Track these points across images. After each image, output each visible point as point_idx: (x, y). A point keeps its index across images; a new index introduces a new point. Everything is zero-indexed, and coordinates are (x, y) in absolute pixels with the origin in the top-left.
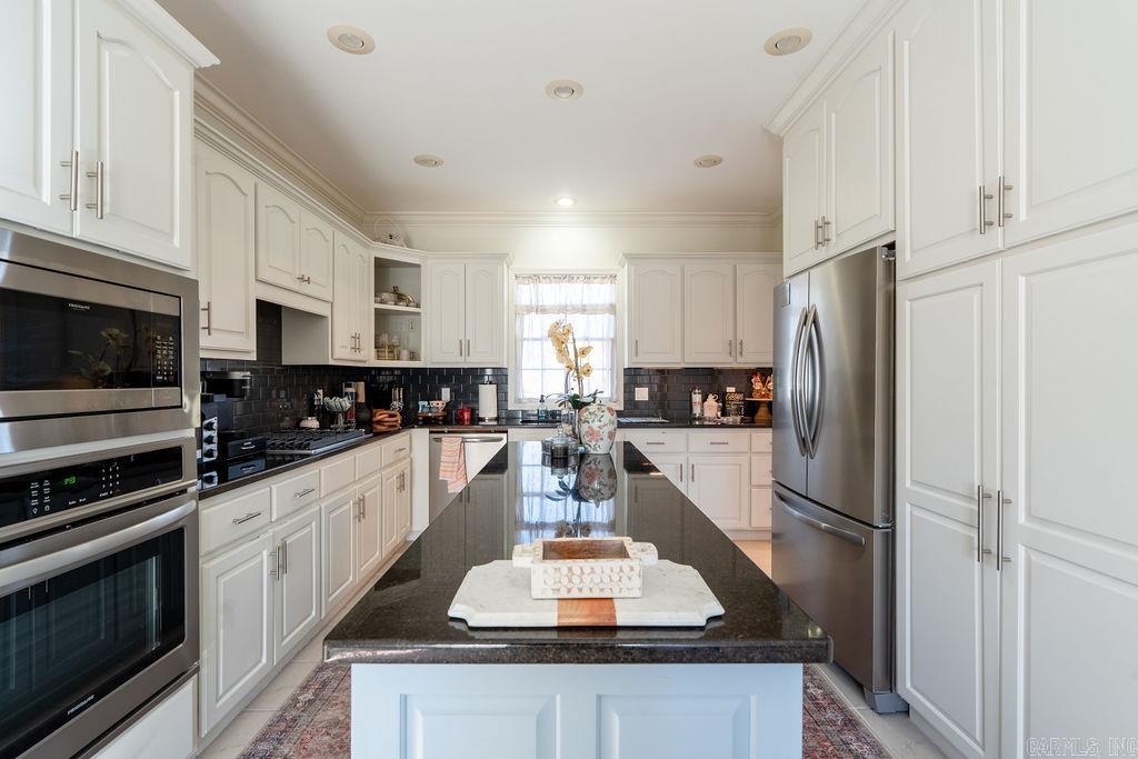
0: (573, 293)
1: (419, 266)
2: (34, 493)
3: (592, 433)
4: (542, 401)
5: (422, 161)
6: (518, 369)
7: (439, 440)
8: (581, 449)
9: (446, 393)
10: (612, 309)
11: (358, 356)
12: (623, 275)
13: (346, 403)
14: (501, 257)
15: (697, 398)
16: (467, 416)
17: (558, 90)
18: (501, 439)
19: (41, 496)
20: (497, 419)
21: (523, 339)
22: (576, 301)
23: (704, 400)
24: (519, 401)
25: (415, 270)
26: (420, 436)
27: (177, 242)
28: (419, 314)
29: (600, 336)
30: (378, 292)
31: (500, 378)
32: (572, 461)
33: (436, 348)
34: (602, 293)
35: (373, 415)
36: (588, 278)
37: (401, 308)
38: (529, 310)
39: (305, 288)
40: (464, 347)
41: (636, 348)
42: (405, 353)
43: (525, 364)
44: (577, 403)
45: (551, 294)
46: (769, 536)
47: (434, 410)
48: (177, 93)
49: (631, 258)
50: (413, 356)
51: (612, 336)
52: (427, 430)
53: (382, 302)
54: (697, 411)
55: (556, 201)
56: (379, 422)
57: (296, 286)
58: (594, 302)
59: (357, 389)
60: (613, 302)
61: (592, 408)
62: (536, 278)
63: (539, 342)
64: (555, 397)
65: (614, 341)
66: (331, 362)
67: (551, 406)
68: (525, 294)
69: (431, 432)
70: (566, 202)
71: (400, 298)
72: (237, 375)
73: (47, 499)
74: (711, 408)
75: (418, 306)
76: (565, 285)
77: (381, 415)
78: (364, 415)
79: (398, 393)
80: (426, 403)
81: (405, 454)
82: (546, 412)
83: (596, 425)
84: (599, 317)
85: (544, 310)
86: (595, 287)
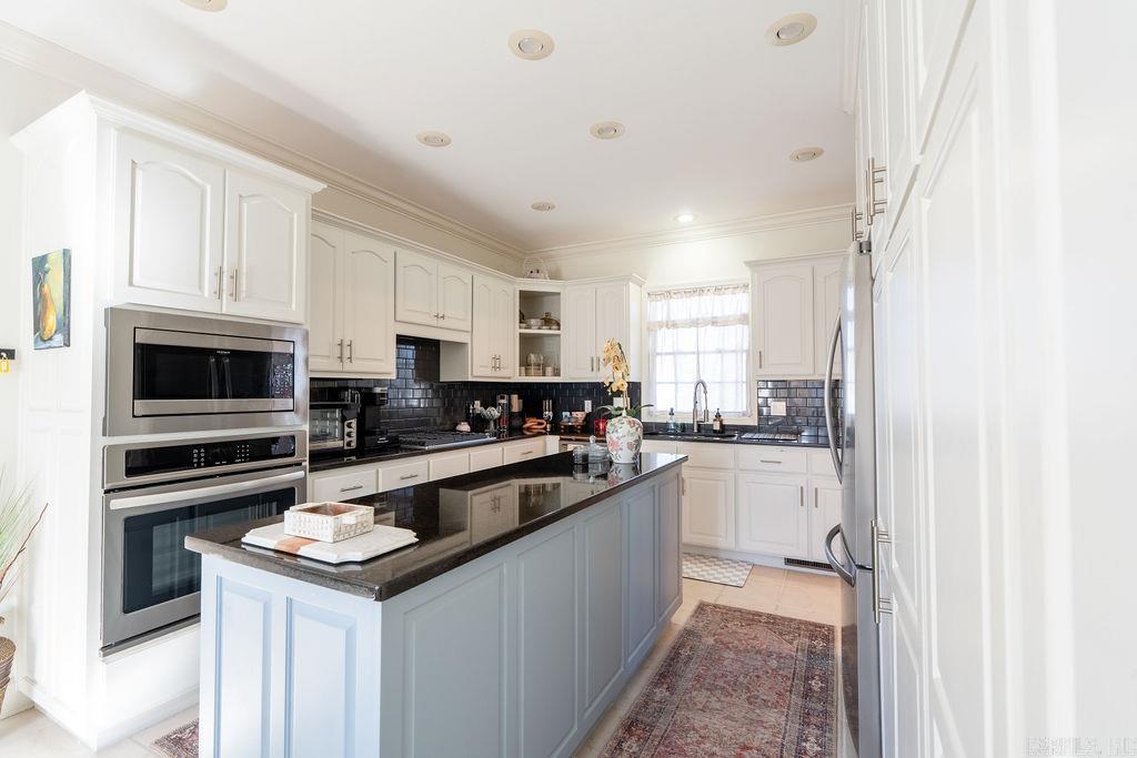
1: (559, 294)
2: (195, 455)
4: (672, 414)
5: (538, 207)
6: (651, 383)
9: (588, 405)
10: (744, 319)
11: (499, 373)
13: (495, 412)
16: (600, 426)
17: (601, 132)
19: (199, 458)
21: (656, 354)
22: (708, 314)
24: (652, 413)
25: (556, 297)
27: (294, 306)
28: (559, 335)
29: (733, 348)
30: (523, 319)
31: (634, 390)
33: (574, 367)
34: (734, 304)
35: (523, 423)
36: (718, 290)
37: (545, 331)
38: (662, 325)
39: (441, 323)
40: (595, 364)
42: (549, 370)
43: (658, 378)
45: (681, 308)
47: (573, 420)
48: (295, 216)
50: (557, 373)
51: (746, 347)
52: (558, 437)
53: (529, 327)
55: (675, 219)
56: (529, 429)
57: (434, 322)
58: (726, 313)
59: (510, 400)
60: (746, 311)
62: (668, 294)
63: (671, 356)
65: (748, 353)
66: (471, 379)
67: (680, 419)
68: (658, 310)
69: (561, 439)
70: (687, 218)
71: (548, 321)
72: (378, 390)
73: (202, 459)
75: (558, 329)
76: (695, 299)
77: (531, 423)
78: (516, 423)
79: (547, 404)
80: (568, 414)
82: (675, 424)
83: (615, 436)
84: (733, 327)
85: (675, 325)
86: (728, 297)
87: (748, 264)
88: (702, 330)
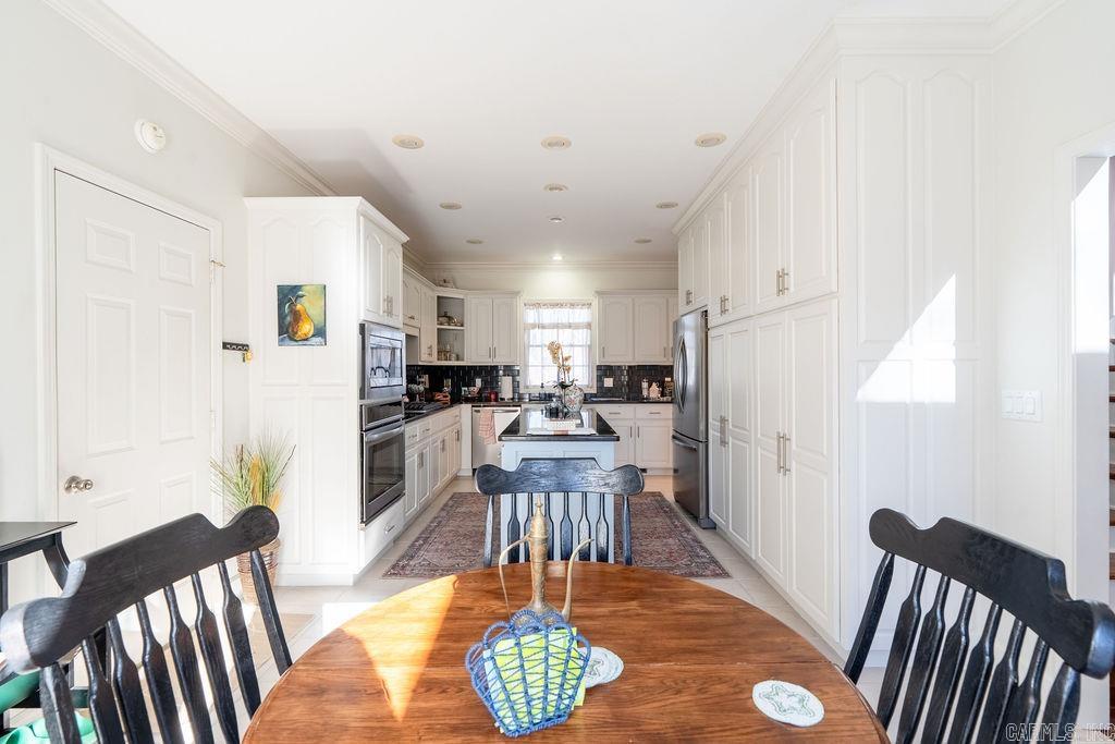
0: (564, 315)
1: (463, 300)
3: (571, 401)
4: (542, 387)
6: (526, 366)
7: (478, 411)
8: (565, 410)
9: (479, 382)
10: (589, 326)
11: (430, 359)
12: (595, 303)
14: (516, 293)
15: (645, 385)
16: (493, 396)
18: (516, 411)
20: (512, 399)
21: (529, 346)
22: (565, 321)
23: (650, 386)
24: (527, 387)
25: (460, 302)
26: (466, 408)
28: (462, 331)
29: (580, 345)
30: (439, 318)
31: (514, 372)
32: (560, 414)
33: (474, 353)
34: (582, 315)
35: (434, 396)
36: (572, 305)
37: (451, 327)
38: (534, 326)
40: (492, 352)
41: (603, 352)
42: (454, 356)
44: (563, 386)
45: (548, 315)
46: (671, 473)
47: (471, 393)
49: (600, 293)
50: (458, 358)
51: (589, 343)
52: (469, 405)
53: (441, 324)
54: (645, 393)
55: (551, 257)
56: (439, 400)
58: (577, 321)
59: (425, 379)
60: (590, 320)
61: (571, 388)
62: (538, 305)
64: (551, 384)
65: (590, 347)
66: (420, 363)
67: (548, 391)
68: (531, 316)
69: (472, 406)
70: (558, 257)
71: (450, 319)
74: (655, 391)
75: (462, 326)
76: (557, 310)
77: (439, 396)
79: (447, 382)
80: (466, 388)
81: (457, 419)
82: (544, 394)
83: (572, 397)
84: (581, 331)
85: (543, 327)
86: (578, 311)
87: (597, 292)
88: (561, 331)
